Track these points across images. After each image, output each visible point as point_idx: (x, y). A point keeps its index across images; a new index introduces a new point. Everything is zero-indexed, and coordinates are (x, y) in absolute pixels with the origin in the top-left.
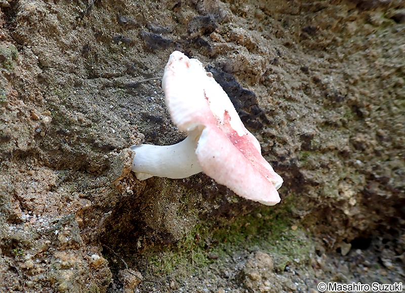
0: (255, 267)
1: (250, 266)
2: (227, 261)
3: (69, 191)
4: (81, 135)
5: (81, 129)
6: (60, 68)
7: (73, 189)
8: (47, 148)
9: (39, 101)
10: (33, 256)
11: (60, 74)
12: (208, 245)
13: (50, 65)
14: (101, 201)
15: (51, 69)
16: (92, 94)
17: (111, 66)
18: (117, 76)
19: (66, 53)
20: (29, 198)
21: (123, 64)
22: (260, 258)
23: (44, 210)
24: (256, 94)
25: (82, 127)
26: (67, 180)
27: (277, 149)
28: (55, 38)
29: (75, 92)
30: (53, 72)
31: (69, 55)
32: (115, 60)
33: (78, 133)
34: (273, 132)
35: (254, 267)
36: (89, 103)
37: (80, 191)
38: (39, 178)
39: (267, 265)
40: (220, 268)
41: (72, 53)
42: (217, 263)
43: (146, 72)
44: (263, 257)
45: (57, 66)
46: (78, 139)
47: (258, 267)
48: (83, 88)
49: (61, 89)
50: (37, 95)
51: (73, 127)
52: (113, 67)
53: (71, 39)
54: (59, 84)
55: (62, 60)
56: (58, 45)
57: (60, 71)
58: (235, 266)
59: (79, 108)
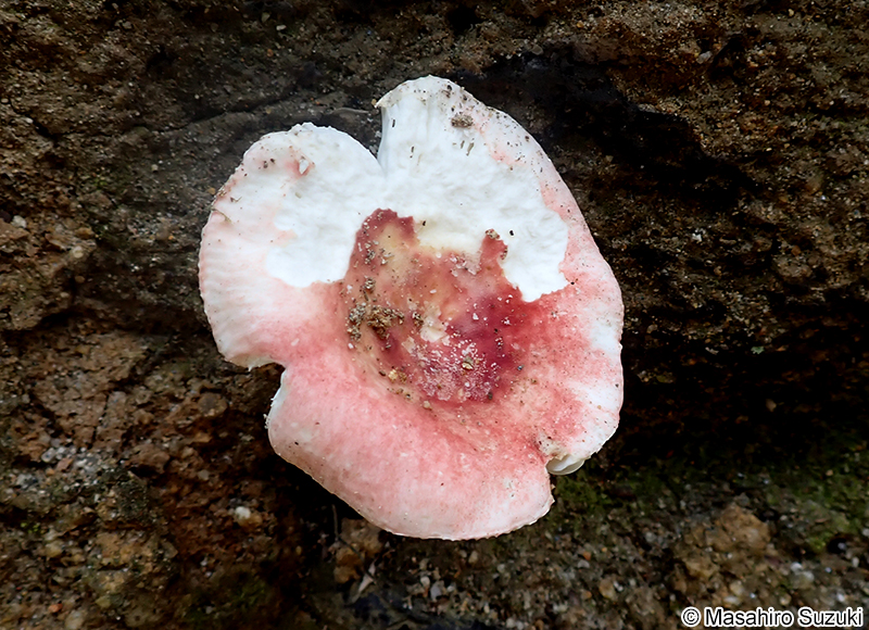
0: (705, 546)
1: (690, 542)
2: (662, 506)
3: (178, 377)
4: (173, 270)
5: (169, 259)
6: (92, 130)
7: (188, 372)
8: (109, 296)
9: (65, 207)
10: (60, 534)
11: (98, 143)
12: (602, 466)
13: (64, 130)
14: (245, 403)
15: (71, 137)
16: (203, 160)
17: (250, 80)
18: (273, 101)
19: (101, 92)
20: (65, 413)
21: (283, 70)
22: (727, 525)
23: (94, 437)
24: (689, 116)
25: (170, 253)
26: (170, 357)
27: (782, 263)
28: (63, 65)
29: (155, 167)
30: (78, 144)
31: (109, 95)
32: (261, 61)
33: (163, 266)
34: (769, 213)
35: (701, 545)
36: (195, 187)
37: (203, 378)
38: (90, 365)
39: (742, 546)
40: (637, 521)
41: (119, 86)
42: (629, 510)
43: (348, 81)
44: (738, 523)
45: (85, 128)
46: (168, 278)
47: (713, 547)
48: (173, 155)
49: (107, 175)
50: (56, 194)
51: (144, 260)
52: (257, 80)
53: (104, 59)
54: (99, 165)
55: (93, 110)
56: (76, 79)
57: (95, 135)
58: (679, 522)
59: (168, 204)
